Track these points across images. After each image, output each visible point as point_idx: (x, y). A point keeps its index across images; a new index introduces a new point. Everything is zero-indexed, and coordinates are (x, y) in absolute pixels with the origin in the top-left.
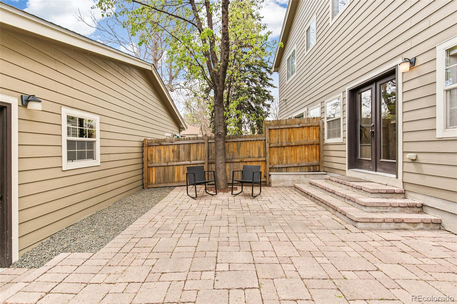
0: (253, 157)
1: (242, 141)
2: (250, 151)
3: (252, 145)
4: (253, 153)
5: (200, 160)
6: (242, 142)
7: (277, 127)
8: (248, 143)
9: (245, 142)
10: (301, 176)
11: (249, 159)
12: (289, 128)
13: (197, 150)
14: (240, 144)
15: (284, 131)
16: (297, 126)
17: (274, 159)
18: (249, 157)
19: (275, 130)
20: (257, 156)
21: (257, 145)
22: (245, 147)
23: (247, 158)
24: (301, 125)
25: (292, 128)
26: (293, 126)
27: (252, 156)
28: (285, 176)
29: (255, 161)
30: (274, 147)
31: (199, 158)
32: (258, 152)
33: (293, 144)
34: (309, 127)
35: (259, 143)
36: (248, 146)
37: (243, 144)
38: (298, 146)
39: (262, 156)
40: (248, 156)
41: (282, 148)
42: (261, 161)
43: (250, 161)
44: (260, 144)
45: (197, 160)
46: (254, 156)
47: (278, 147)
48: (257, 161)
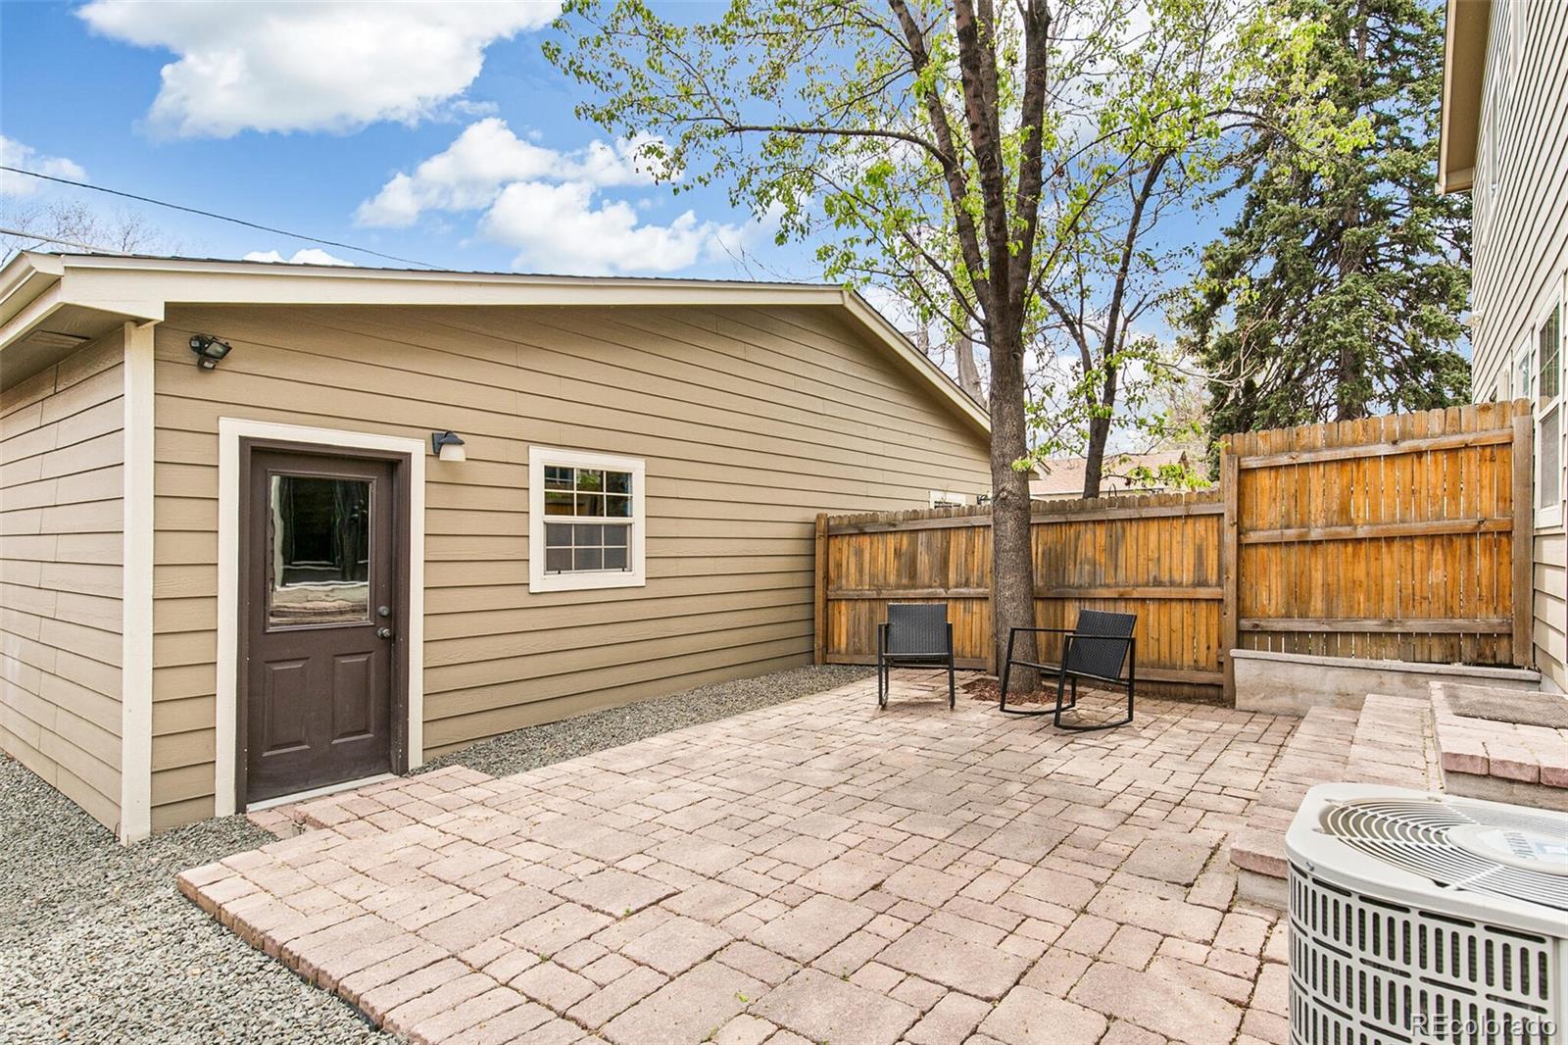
0: (1172, 584)
1: (1131, 520)
2: (1159, 559)
3: (1168, 534)
4: (1174, 567)
5: (979, 586)
6: (1127, 526)
7: (1284, 460)
8: (1154, 526)
9: (1141, 524)
10: (1387, 677)
11: (1153, 589)
12: (1343, 462)
13: (970, 551)
14: (1120, 530)
15: (1314, 474)
16: (1384, 449)
17: (1265, 595)
18: (1158, 583)
19: (1273, 474)
20: (1187, 577)
21: (1191, 535)
22: (1141, 543)
23: (1147, 585)
24: (1406, 446)
25: (1358, 460)
26: (1361, 451)
27: (1166, 578)
28: (1302, 668)
29: (1181, 600)
30: (1265, 544)
31: (974, 579)
32: (1192, 562)
33: (1362, 532)
34: (1452, 451)
35: (1200, 526)
36: (1153, 538)
37: (1132, 531)
38: (1390, 540)
39: (1213, 578)
40: (1151, 578)
41: (1307, 549)
42: (1207, 600)
43: (1160, 599)
44: (1203, 533)
45: (967, 584)
46: (1177, 577)
47: (1286, 543)
48: (1190, 600)
